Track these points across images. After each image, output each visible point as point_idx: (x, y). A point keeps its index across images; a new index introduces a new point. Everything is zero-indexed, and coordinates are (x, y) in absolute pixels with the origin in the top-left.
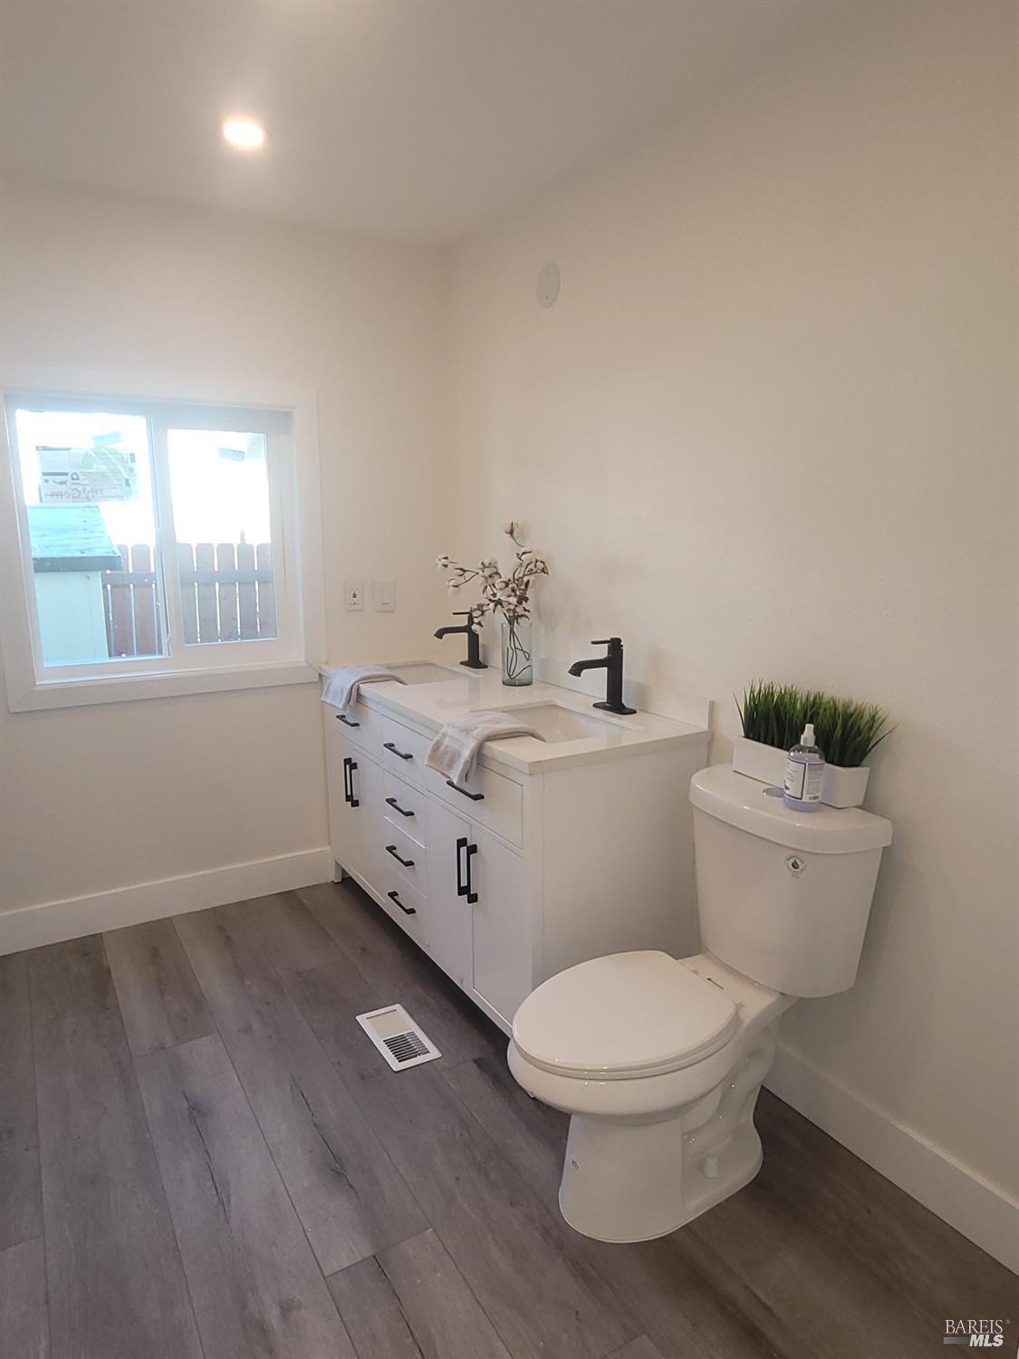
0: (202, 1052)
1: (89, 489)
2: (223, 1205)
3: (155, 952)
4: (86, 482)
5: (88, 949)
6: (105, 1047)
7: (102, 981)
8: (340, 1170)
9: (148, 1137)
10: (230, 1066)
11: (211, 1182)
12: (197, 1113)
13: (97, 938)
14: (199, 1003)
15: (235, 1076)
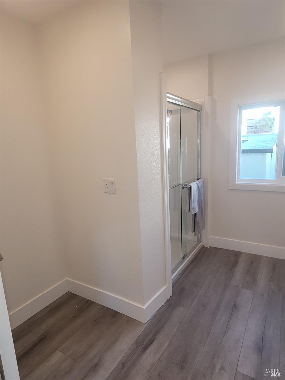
0: (247, 294)
1: (259, 130)
2: (225, 332)
3: (252, 263)
4: (259, 128)
5: (237, 254)
6: (225, 279)
7: (235, 264)
8: (261, 349)
9: (220, 305)
10: (251, 302)
11: (226, 325)
12: (235, 307)
13: (240, 253)
14: (254, 281)
15: (250, 305)
